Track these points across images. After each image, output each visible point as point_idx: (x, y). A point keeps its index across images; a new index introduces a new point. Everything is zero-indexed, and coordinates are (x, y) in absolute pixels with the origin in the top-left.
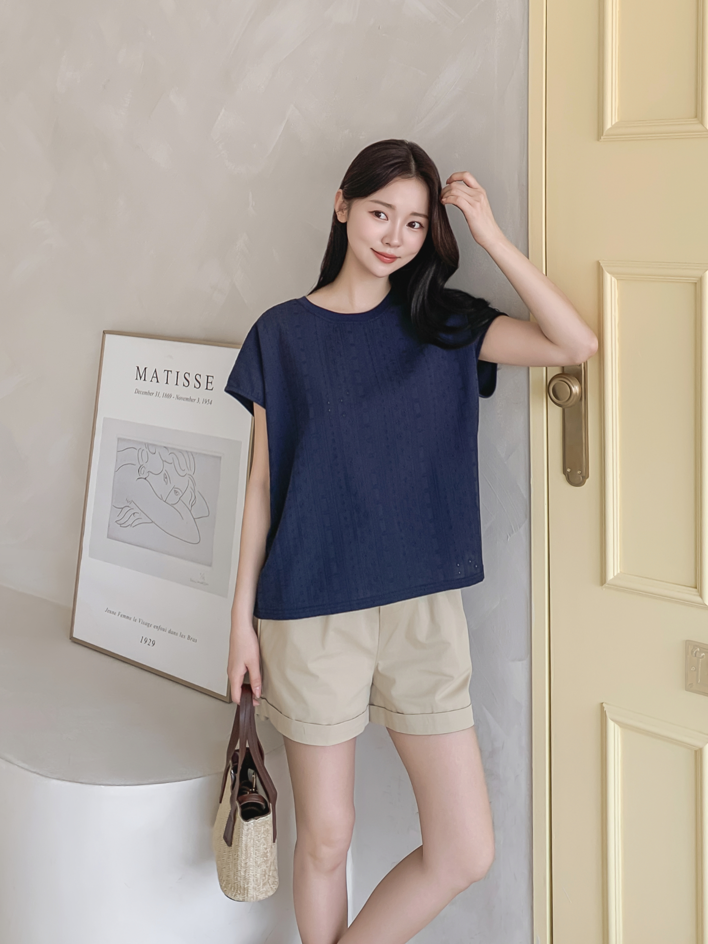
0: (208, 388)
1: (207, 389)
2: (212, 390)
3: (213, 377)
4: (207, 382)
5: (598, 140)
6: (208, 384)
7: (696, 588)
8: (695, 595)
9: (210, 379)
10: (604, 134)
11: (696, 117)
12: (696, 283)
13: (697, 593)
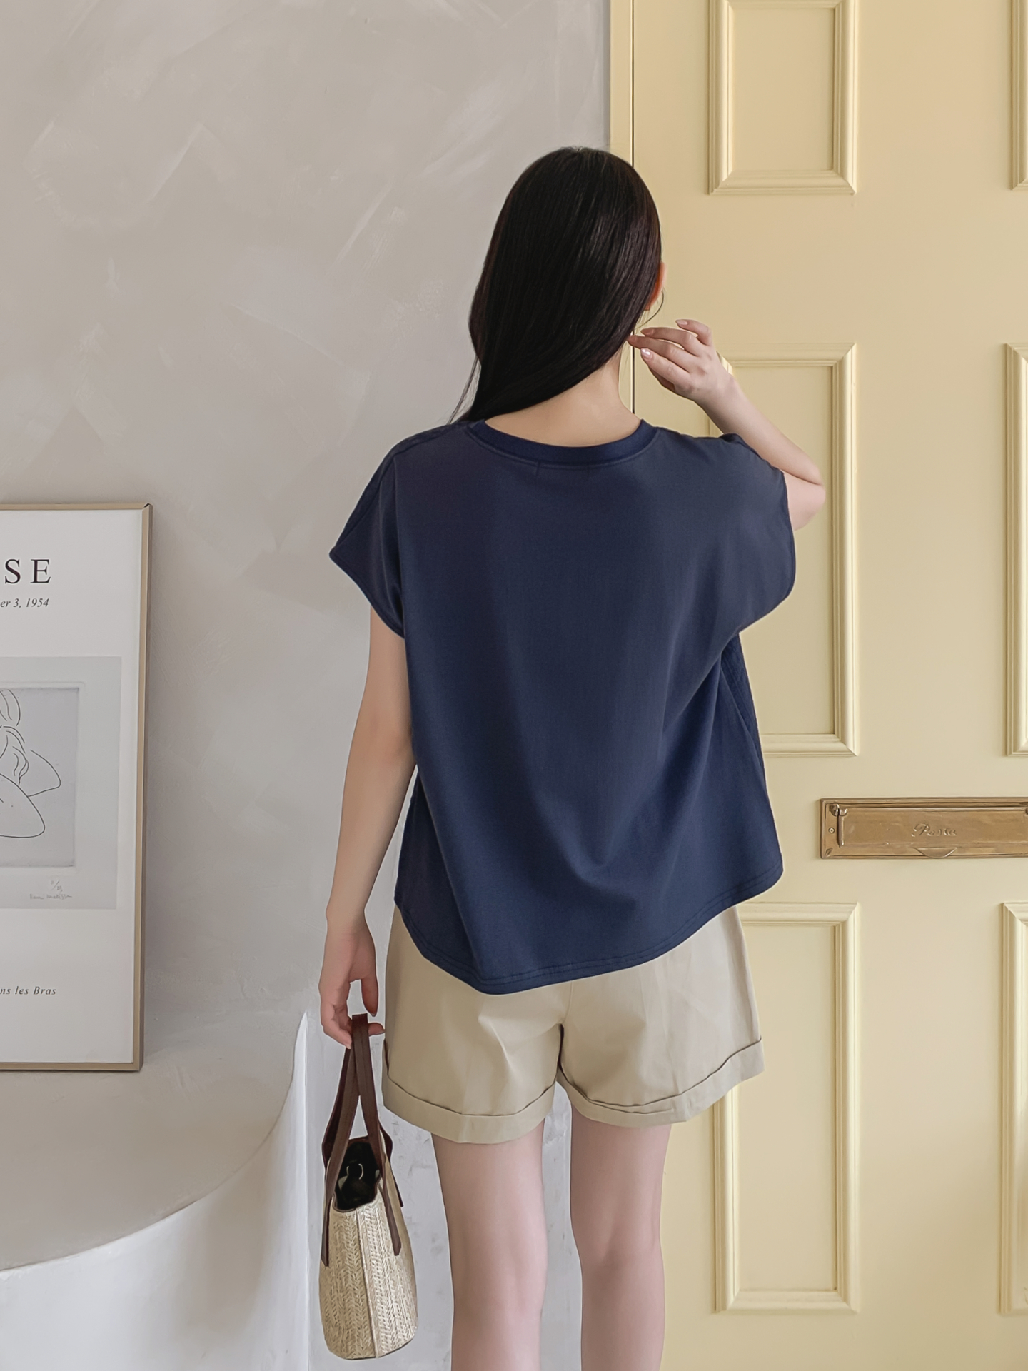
0: (38, 580)
1: (35, 581)
2: (47, 582)
3: (48, 561)
4: (36, 571)
5: (708, 193)
6: (38, 573)
7: (834, 733)
8: (835, 742)
9: (41, 566)
10: (720, 186)
11: (832, 168)
12: (832, 367)
13: (838, 740)
